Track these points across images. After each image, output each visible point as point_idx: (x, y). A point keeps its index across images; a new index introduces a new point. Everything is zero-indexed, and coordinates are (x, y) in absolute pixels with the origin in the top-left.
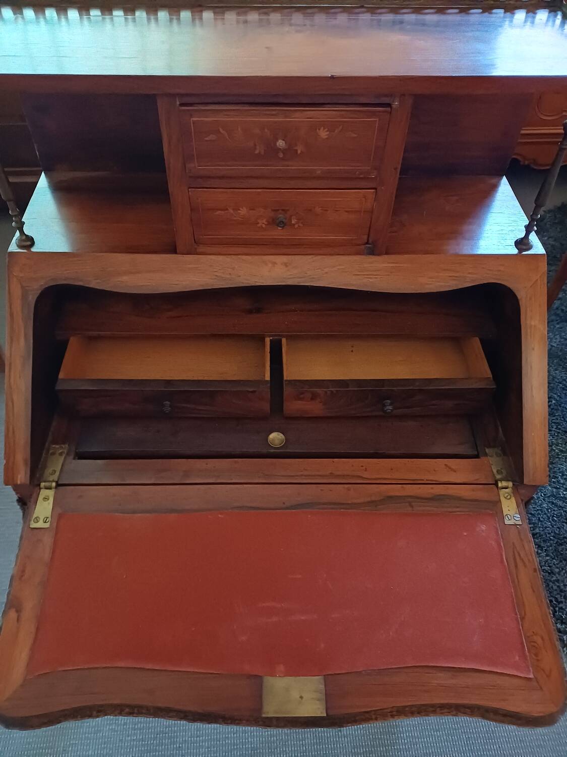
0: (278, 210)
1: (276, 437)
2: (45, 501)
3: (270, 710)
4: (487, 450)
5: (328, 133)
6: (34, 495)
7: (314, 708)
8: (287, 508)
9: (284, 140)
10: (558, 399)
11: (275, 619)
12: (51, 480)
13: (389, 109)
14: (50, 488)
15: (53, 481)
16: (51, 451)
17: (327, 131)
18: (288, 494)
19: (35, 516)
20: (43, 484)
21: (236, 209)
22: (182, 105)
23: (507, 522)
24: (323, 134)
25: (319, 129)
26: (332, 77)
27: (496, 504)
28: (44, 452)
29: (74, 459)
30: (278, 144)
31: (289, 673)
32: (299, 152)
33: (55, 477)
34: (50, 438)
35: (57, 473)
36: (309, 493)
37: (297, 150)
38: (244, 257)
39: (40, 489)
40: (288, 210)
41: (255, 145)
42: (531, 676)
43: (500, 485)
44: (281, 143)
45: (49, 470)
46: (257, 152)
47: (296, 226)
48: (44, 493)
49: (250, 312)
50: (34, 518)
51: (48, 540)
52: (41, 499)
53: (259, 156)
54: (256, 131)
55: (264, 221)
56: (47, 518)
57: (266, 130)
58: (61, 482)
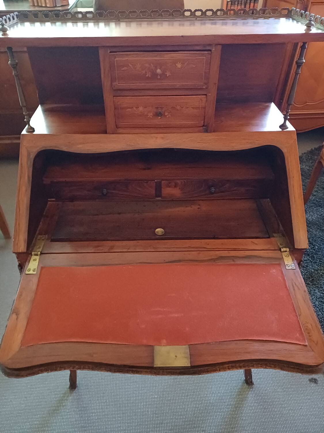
0: (158, 108)
1: (159, 231)
2: (34, 261)
3: (158, 363)
4: (274, 235)
6: (29, 258)
7: (183, 362)
8: (166, 263)
9: (160, 69)
10: (319, 246)
11: (160, 316)
13: (210, 52)
14: (37, 255)
15: (39, 252)
16: (38, 239)
17: (180, 64)
18: (168, 256)
20: (33, 253)
21: (137, 108)
22: (110, 52)
23: (287, 268)
24: (179, 66)
25: (177, 63)
26: (182, 36)
27: (281, 259)
28: (35, 239)
29: (51, 241)
30: (157, 71)
31: (168, 344)
32: (168, 75)
33: (40, 250)
34: (37, 232)
35: (41, 248)
36: (177, 256)
39: (32, 255)
40: (163, 107)
41: (146, 72)
42: (307, 344)
43: (282, 250)
44: (159, 71)
45: (37, 247)
46: (147, 76)
47: (168, 116)
48: (34, 257)
50: (28, 269)
51: (35, 280)
52: (32, 260)
53: (148, 78)
54: (147, 65)
55: (151, 114)
56: (35, 269)
57: (151, 64)
58: (43, 252)
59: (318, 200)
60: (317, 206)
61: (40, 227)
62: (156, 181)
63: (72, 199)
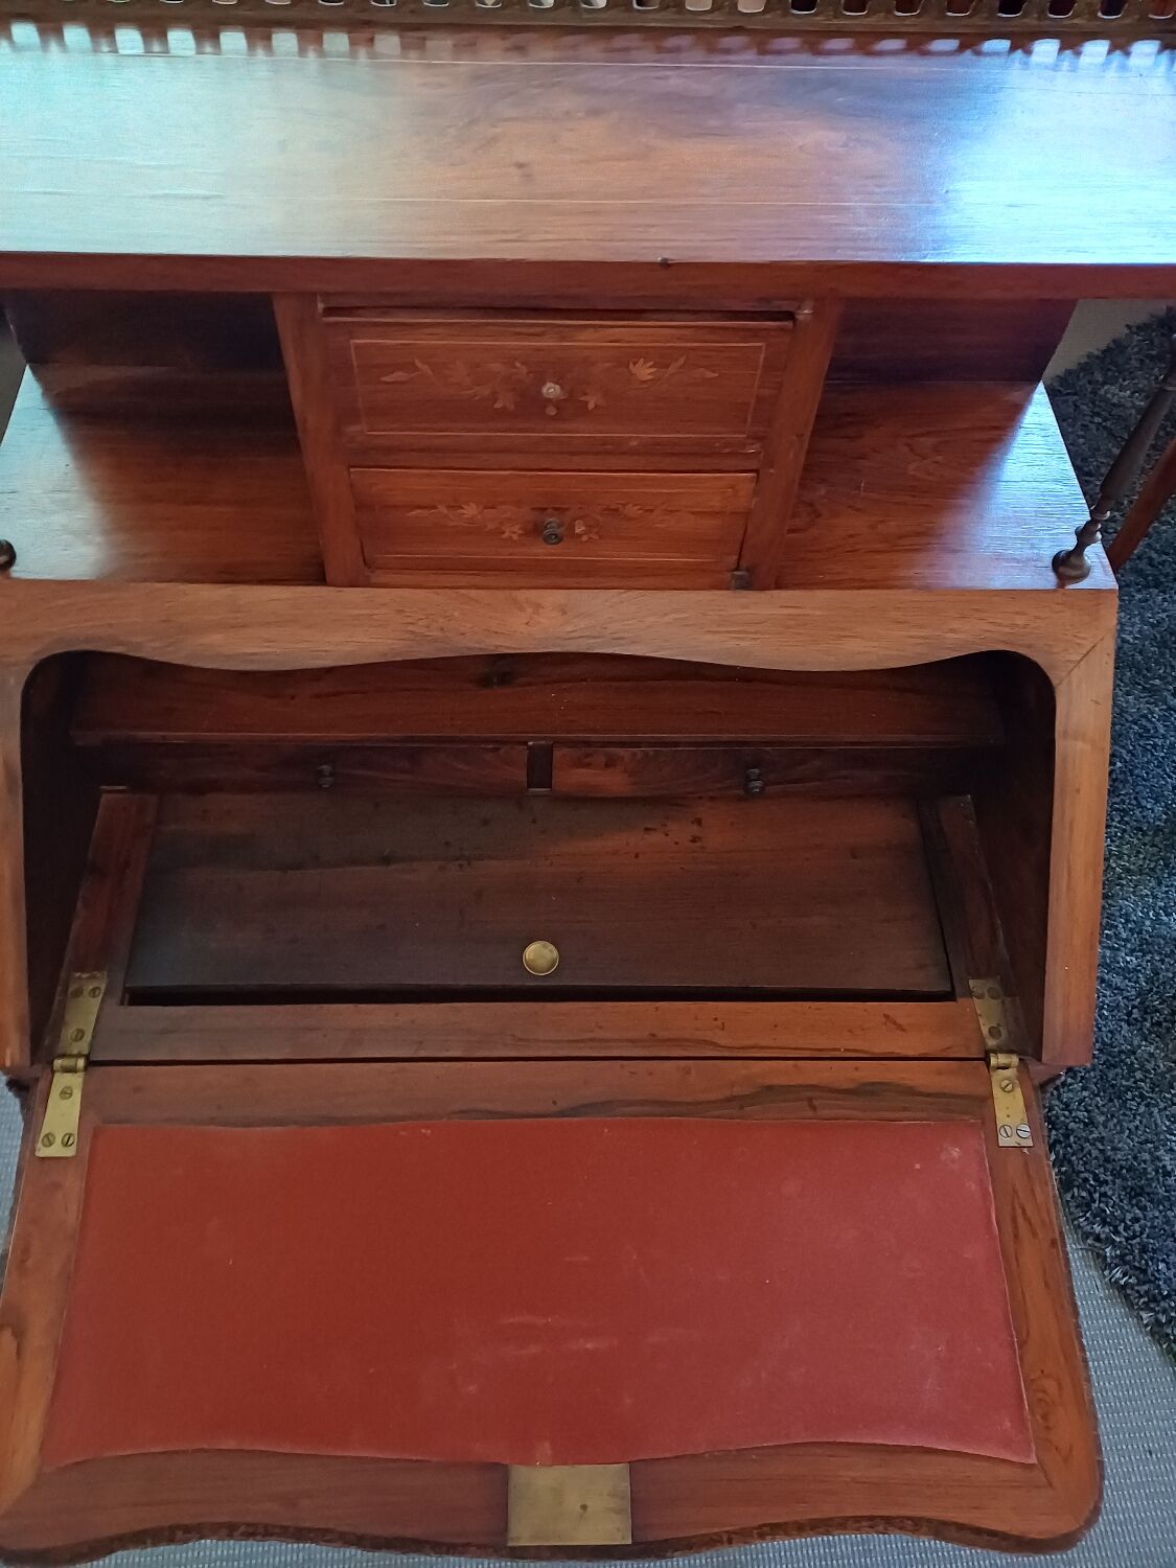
0: (546, 509)
1: (539, 954)
2: (64, 1099)
3: (522, 1533)
4: (972, 983)
5: (653, 370)
6: (42, 1085)
8: (561, 1114)
9: (556, 383)
11: (534, 1349)
12: (75, 1052)
13: (789, 324)
14: (72, 1070)
15: (79, 1055)
16: (72, 988)
17: (651, 367)
18: (563, 1080)
19: (44, 1131)
20: (58, 1063)
21: (455, 506)
22: (329, 311)
23: (1003, 1141)
24: (644, 371)
25: (635, 364)
26: (665, 264)
27: (982, 1104)
28: (59, 988)
29: (122, 1003)
30: (544, 390)
31: (564, 1456)
32: (591, 406)
33: (83, 1046)
34: (69, 955)
35: (88, 1037)
36: (606, 1079)
37: (587, 402)
38: (473, 593)
39: (53, 1072)
40: (567, 509)
41: (494, 393)
42: (1033, 1460)
43: (993, 1061)
44: (551, 390)
45: (69, 1032)
46: (498, 405)
47: (585, 538)
48: (61, 1081)
49: (486, 683)
50: (42, 1135)
51: (74, 1184)
52: (55, 1094)
53: (502, 414)
54: (496, 367)
55: (517, 528)
56: (70, 1135)
57: (518, 364)
58: (95, 1057)
59: (1154, 555)
60: (1147, 587)
61: (75, 926)
62: (530, 743)
63: (198, 789)
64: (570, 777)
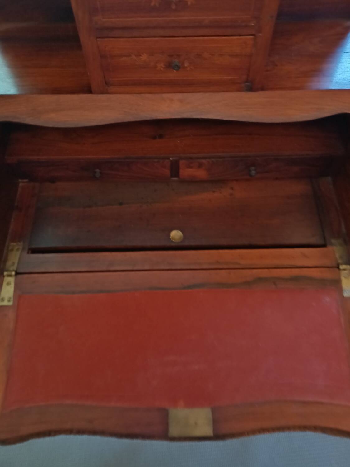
0: (173, 55)
1: (176, 235)
2: (8, 286)
4: (333, 241)
7: (205, 430)
8: (185, 288)
12: (12, 269)
14: (10, 276)
15: (13, 271)
16: (10, 248)
18: (185, 277)
19: (2, 296)
20: (5, 273)
21: (138, 55)
23: (345, 295)
27: (337, 282)
28: (5, 248)
29: (28, 253)
31: (187, 406)
32: (189, 3)
33: (15, 268)
34: (9, 238)
35: (16, 264)
36: (201, 276)
39: (4, 277)
40: (181, 55)
43: (341, 267)
45: (9, 263)
46: (152, 4)
47: (188, 69)
48: (7, 279)
49: (154, 138)
50: (1, 298)
51: (11, 315)
52: (5, 284)
53: (154, 8)
55: (162, 65)
56: (10, 298)
58: (19, 271)
61: (12, 227)
62: (171, 159)
63: (53, 180)
64: (186, 172)
